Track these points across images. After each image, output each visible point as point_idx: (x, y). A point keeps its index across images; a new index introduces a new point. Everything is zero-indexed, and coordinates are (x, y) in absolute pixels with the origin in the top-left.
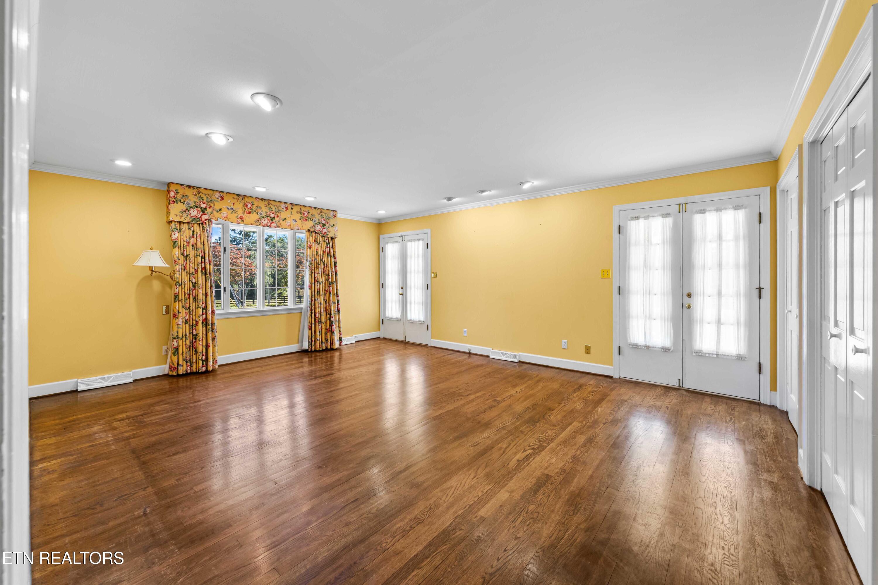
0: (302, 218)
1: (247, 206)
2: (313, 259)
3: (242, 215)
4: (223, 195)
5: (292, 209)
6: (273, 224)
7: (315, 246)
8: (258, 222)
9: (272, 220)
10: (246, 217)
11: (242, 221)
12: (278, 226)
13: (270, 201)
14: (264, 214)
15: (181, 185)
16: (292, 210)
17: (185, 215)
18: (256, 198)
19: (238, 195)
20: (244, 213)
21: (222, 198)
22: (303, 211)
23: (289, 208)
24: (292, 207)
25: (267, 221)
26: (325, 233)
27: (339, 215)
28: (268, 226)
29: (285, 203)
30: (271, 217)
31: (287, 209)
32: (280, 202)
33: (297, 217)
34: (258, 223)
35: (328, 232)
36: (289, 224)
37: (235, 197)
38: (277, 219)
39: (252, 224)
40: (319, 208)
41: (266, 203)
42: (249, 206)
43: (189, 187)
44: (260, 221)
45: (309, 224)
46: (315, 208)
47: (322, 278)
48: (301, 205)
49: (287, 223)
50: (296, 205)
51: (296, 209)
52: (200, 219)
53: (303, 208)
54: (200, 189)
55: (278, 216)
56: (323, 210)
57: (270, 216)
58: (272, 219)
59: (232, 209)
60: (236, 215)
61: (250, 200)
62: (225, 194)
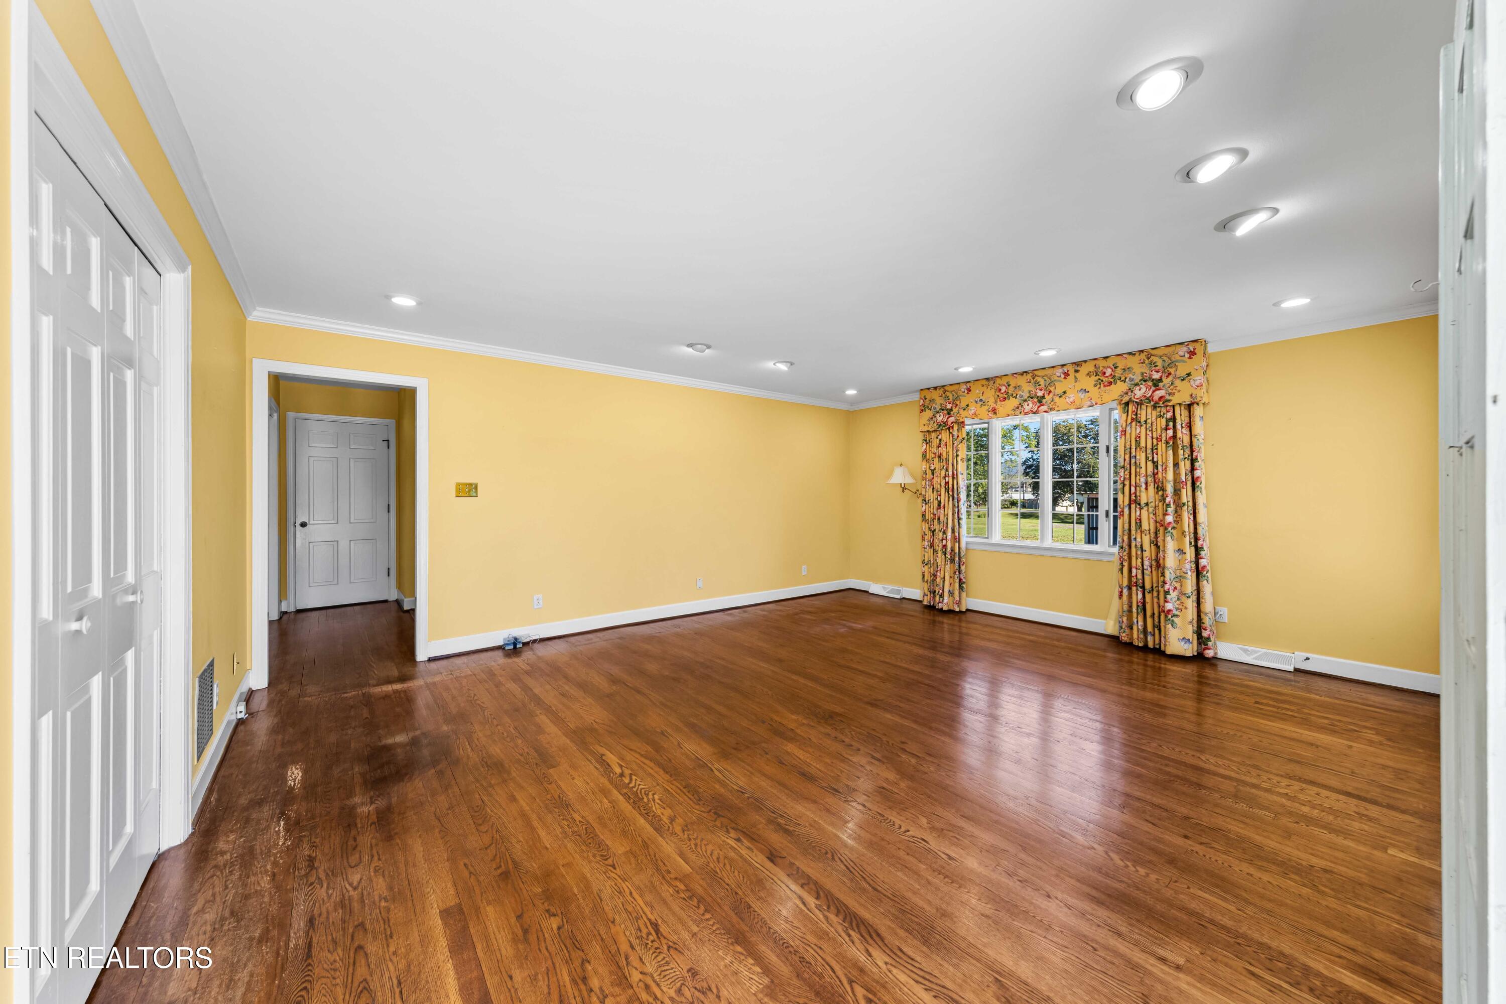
0: (1099, 383)
1: (1000, 390)
2: (1127, 457)
3: (995, 405)
4: (968, 385)
5: (1076, 371)
6: (1042, 407)
7: (1134, 430)
8: (1018, 410)
9: (1040, 402)
10: (1000, 406)
11: (995, 413)
12: (1051, 409)
13: (1035, 372)
14: (1026, 395)
15: (929, 389)
16: (1077, 375)
17: (932, 422)
18: (1013, 374)
19: (987, 379)
20: (996, 402)
21: (969, 390)
22: (1101, 369)
23: (1072, 372)
24: (1078, 368)
25: (1031, 405)
26: (1161, 398)
27: (1211, 349)
28: (1034, 413)
29: (1063, 366)
30: (1038, 397)
31: (1067, 375)
32: (1053, 367)
33: (1089, 383)
34: (1018, 412)
35: (1170, 394)
36: (1071, 400)
37: (984, 382)
38: (1048, 398)
39: (1009, 416)
40: (1142, 351)
41: (1029, 377)
42: (1003, 389)
43: (935, 388)
44: (1020, 408)
45: (1119, 388)
46: (1130, 354)
47: (1147, 495)
48: (1095, 359)
49: (1067, 399)
50: (1085, 361)
51: (1084, 369)
52: (946, 423)
53: (1102, 363)
54: (945, 388)
55: (1050, 392)
56: (1153, 352)
57: (1036, 395)
58: (1040, 400)
59: (981, 400)
60: (986, 408)
61: (1004, 381)
62: (971, 384)
